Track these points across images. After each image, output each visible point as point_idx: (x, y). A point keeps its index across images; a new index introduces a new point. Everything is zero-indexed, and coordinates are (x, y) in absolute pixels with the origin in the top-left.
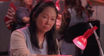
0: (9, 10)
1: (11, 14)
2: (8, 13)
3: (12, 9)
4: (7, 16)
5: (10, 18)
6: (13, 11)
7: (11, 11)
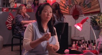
0: (9, 17)
1: (10, 20)
2: (8, 19)
3: (11, 17)
4: (7, 21)
5: (9, 22)
6: (11, 18)
7: (10, 18)
